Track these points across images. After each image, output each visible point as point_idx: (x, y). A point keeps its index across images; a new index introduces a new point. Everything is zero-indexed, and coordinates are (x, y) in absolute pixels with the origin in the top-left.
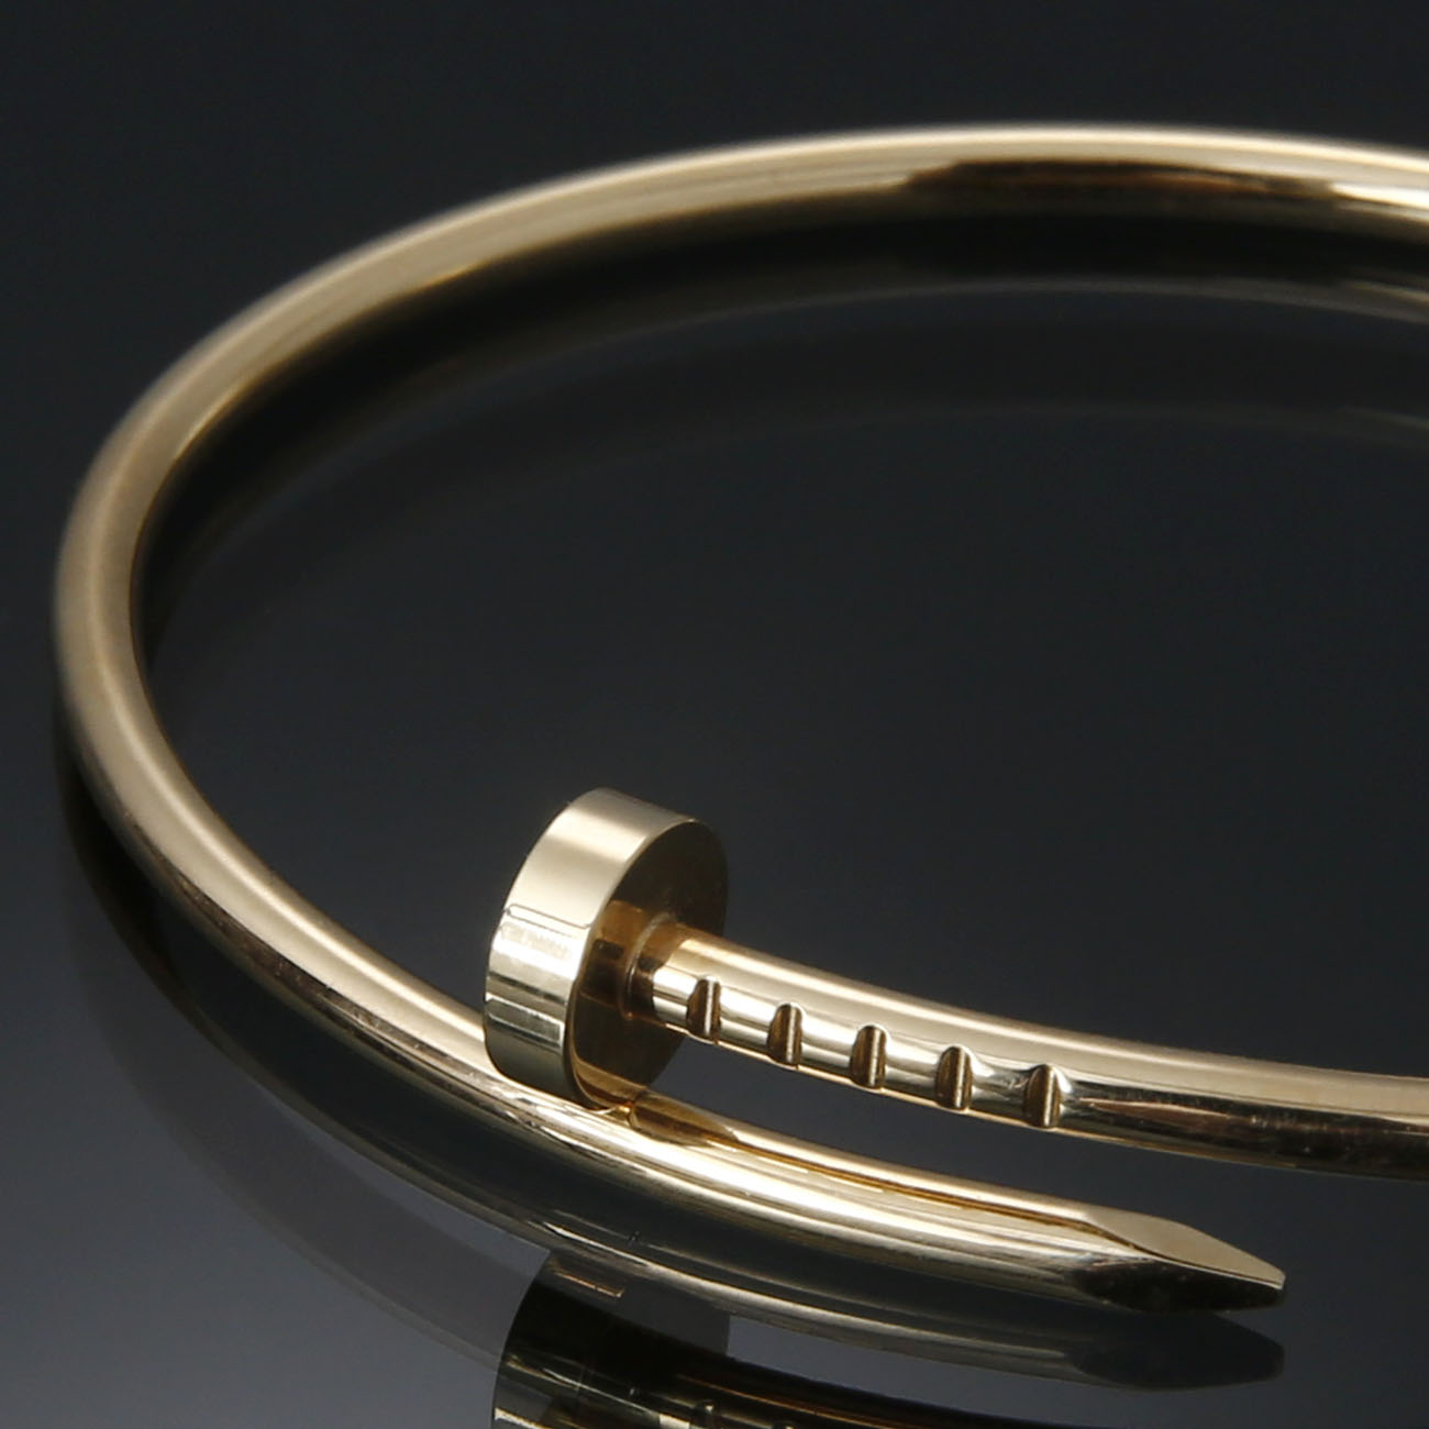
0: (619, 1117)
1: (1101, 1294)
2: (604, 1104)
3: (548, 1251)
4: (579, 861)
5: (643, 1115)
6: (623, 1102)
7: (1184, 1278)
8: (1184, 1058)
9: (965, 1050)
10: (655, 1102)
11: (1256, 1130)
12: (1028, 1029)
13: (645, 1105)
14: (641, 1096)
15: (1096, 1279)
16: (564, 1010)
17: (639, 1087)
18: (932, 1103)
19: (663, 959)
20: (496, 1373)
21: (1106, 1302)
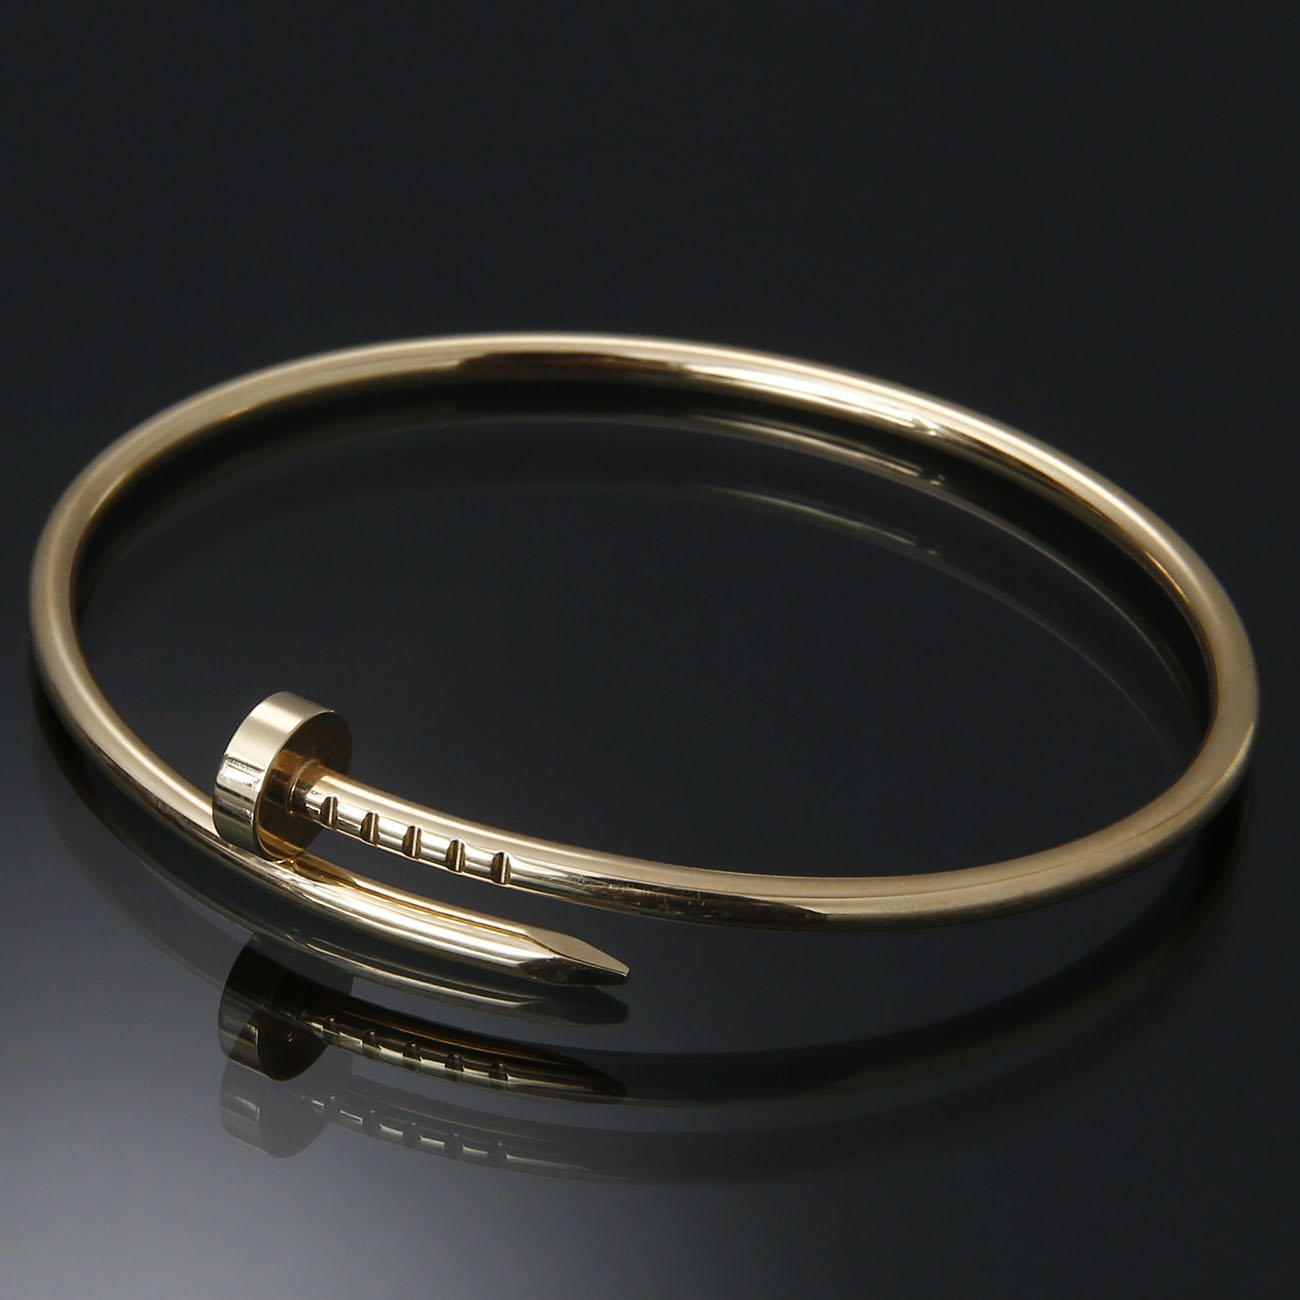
0: (286, 865)
1: (532, 974)
2: (279, 857)
3: (252, 933)
4: (266, 731)
5: (300, 864)
6: (289, 856)
7: (574, 968)
8: (577, 852)
9: (460, 841)
10: (307, 858)
11: (611, 891)
12: (495, 832)
13: (301, 859)
14: (300, 854)
15: (531, 966)
16: (253, 807)
17: (300, 849)
18: (445, 868)
19: (311, 783)
20: (221, 993)
21: (534, 978)
